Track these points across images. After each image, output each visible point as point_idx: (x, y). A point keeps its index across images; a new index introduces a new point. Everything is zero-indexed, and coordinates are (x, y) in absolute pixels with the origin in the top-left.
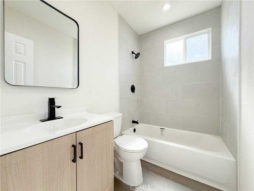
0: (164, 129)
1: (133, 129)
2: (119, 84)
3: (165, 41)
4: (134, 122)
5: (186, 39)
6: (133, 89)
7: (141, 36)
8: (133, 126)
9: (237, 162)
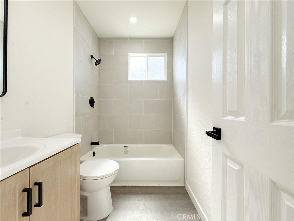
0: (128, 146)
1: (92, 152)
2: (74, 94)
3: (129, 54)
4: (93, 144)
5: (148, 57)
6: (92, 102)
7: (101, 38)
8: (91, 149)
9: (185, 161)
